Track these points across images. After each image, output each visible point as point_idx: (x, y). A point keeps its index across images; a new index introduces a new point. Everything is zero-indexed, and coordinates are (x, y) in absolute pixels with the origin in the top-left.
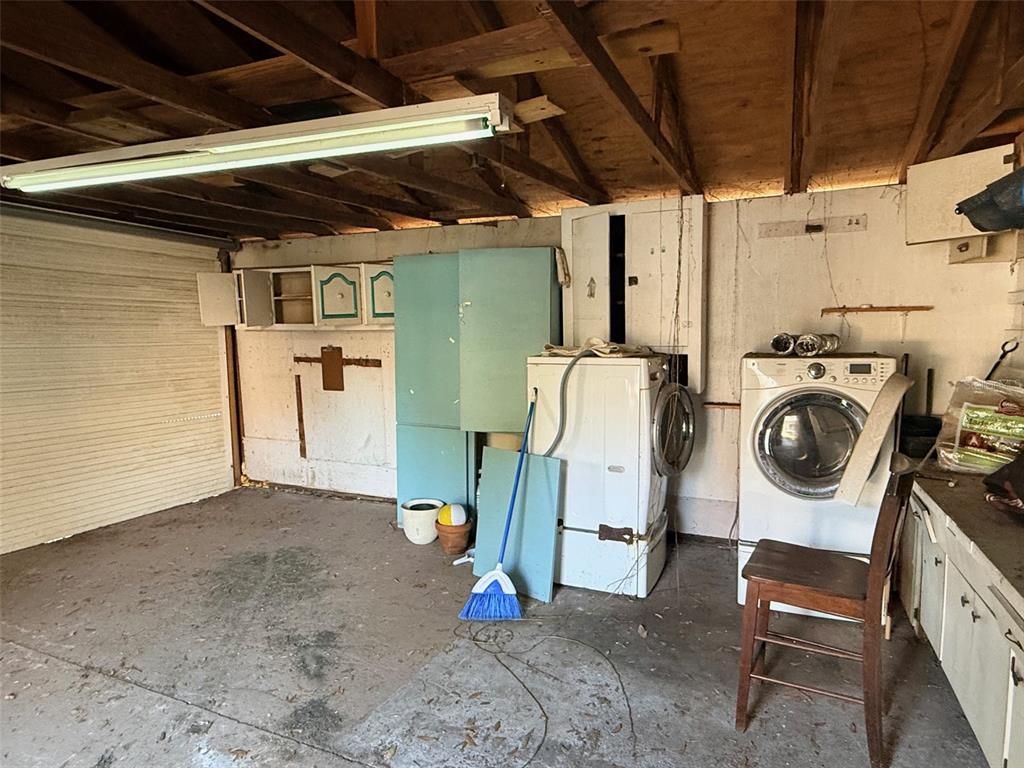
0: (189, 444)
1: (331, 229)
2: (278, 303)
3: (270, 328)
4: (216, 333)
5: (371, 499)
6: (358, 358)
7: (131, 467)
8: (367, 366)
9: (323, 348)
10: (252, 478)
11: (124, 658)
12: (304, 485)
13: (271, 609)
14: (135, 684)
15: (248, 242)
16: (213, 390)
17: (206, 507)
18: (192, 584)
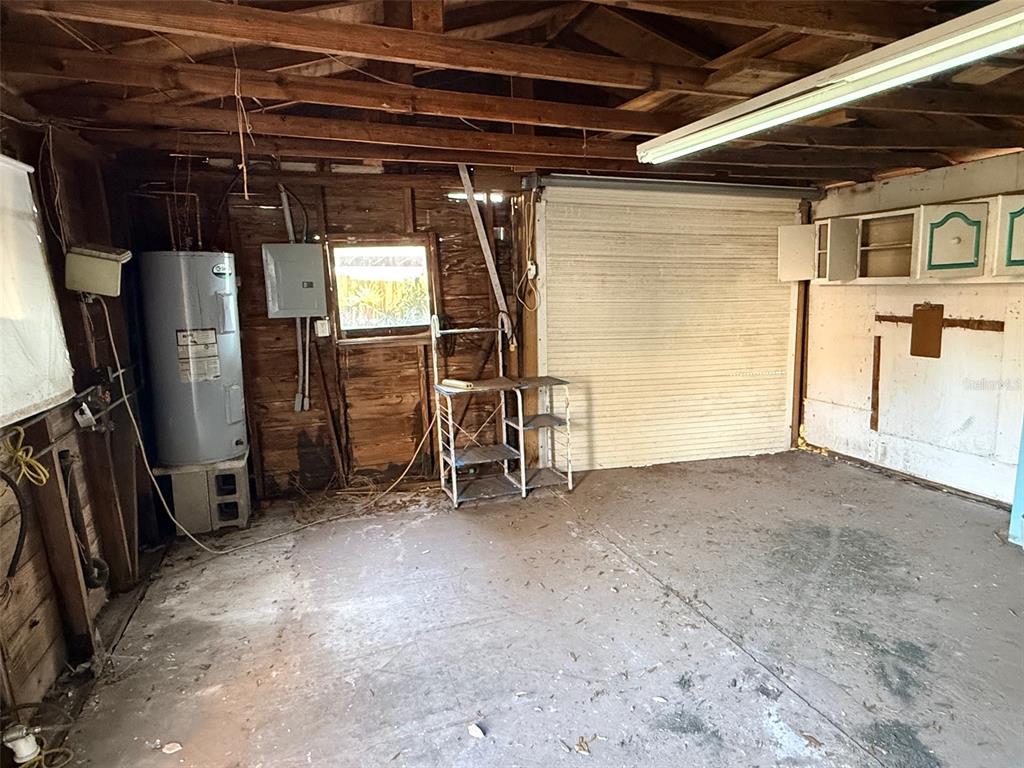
0: (751, 399)
1: (946, 158)
2: (865, 254)
3: (851, 283)
4: (789, 288)
5: (964, 495)
6: (968, 318)
7: (700, 414)
8: (979, 329)
9: (916, 306)
10: (809, 442)
11: (697, 591)
12: (872, 461)
13: (839, 593)
14: (707, 619)
15: (835, 188)
16: (779, 347)
17: (762, 463)
18: (754, 538)
